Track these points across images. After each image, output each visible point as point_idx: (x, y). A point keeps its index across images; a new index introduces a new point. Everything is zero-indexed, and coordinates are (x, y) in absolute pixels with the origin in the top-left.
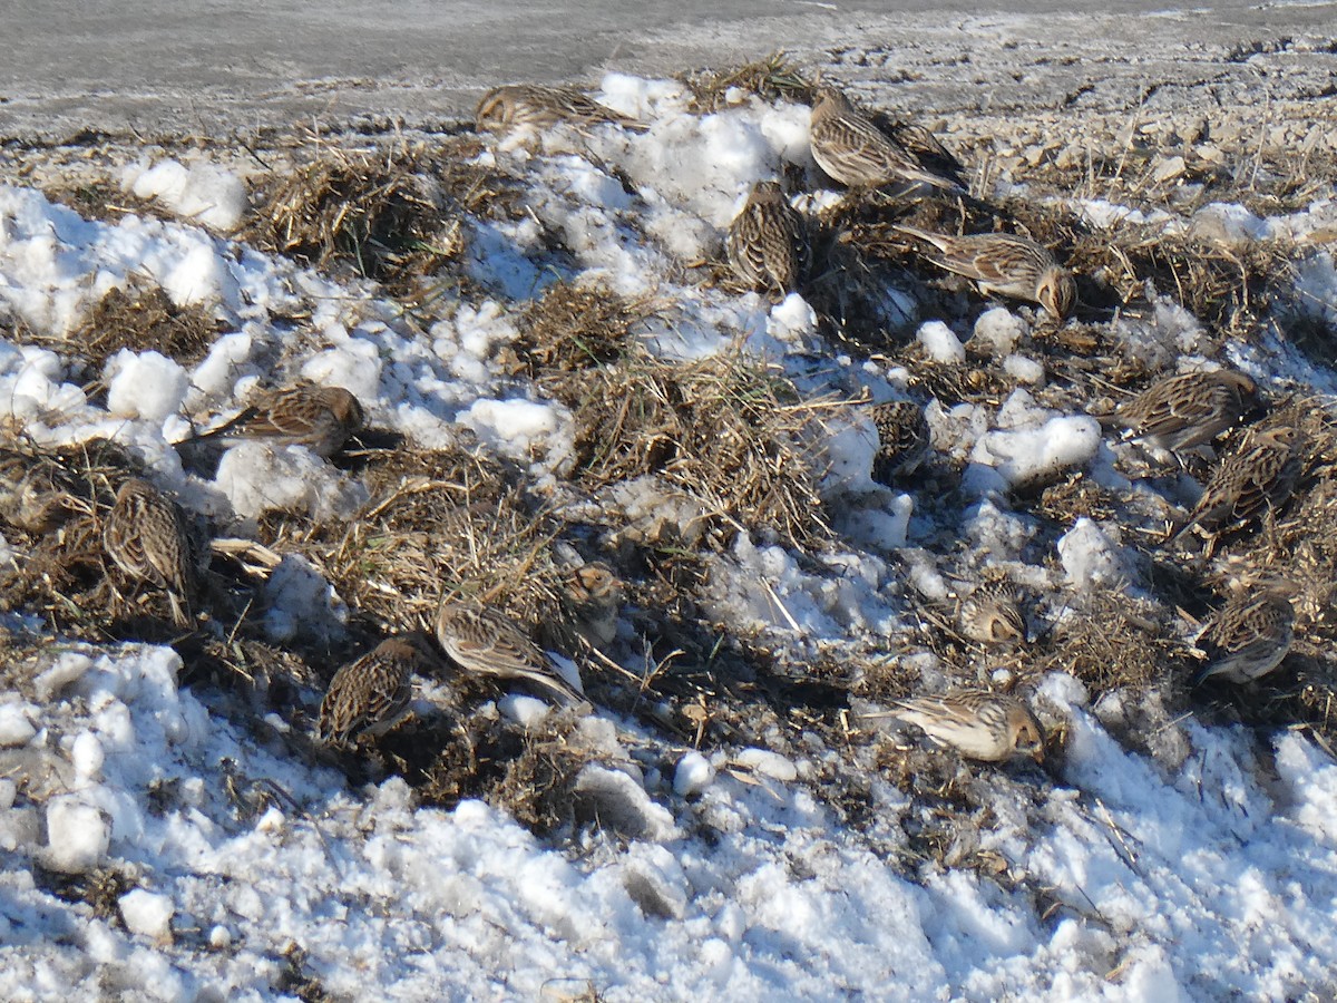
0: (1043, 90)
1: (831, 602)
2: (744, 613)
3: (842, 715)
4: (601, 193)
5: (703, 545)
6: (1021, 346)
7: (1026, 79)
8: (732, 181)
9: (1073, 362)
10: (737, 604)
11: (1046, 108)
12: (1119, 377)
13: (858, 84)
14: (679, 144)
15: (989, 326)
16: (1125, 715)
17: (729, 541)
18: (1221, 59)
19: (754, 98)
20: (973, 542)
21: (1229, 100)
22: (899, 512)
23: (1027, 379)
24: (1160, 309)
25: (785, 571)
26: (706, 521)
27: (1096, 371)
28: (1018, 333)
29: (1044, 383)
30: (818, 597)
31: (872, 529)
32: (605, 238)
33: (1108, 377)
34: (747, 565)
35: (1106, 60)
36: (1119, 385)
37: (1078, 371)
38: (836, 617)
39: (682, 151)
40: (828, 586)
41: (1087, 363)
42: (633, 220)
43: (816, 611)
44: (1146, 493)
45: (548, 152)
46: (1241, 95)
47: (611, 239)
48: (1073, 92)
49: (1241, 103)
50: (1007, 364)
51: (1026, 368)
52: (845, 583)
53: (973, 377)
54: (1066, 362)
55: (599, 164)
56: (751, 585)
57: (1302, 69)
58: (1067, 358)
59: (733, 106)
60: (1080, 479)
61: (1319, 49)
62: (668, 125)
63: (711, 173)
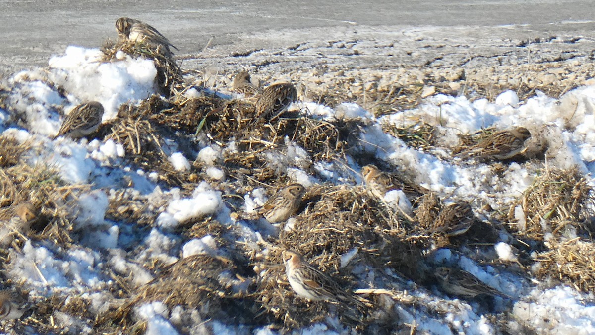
0: (419, 59)
1: (67, 271)
2: (22, 275)
3: (51, 319)
4: (47, 98)
5: (10, 246)
6: (217, 164)
7: (413, 54)
8: (110, 92)
9: (241, 170)
10: (17, 271)
11: (416, 67)
12: (261, 177)
13: (329, 56)
14: (90, 76)
15: (203, 154)
16: (182, 320)
17: (22, 245)
18: (514, 45)
19: (128, 56)
20: (147, 246)
21: (506, 63)
22: (112, 233)
23: (216, 178)
24: (290, 148)
25: (45, 258)
26: (12, 236)
27: (251, 175)
28: (215, 158)
29: (224, 179)
30: (60, 269)
31: (100, 241)
32: (41, 116)
33: (257, 177)
34: (28, 255)
35: (458, 46)
36: (261, 181)
37: (242, 174)
38: (68, 277)
39: (90, 79)
40: (65, 265)
41: (248, 171)
42: (60, 109)
43: (58, 275)
44: (242, 226)
45: (32, 80)
46: (512, 61)
47: (43, 117)
48: (431, 60)
49: (511, 64)
50: (208, 171)
51: (216, 173)
52: (74, 264)
53: (191, 177)
54: (236, 171)
55: (51, 86)
56: (27, 264)
57: (549, 50)
58: (238, 169)
59: (119, 60)
60: (211, 220)
61: (566, 42)
62: (84, 68)
63: (101, 89)
